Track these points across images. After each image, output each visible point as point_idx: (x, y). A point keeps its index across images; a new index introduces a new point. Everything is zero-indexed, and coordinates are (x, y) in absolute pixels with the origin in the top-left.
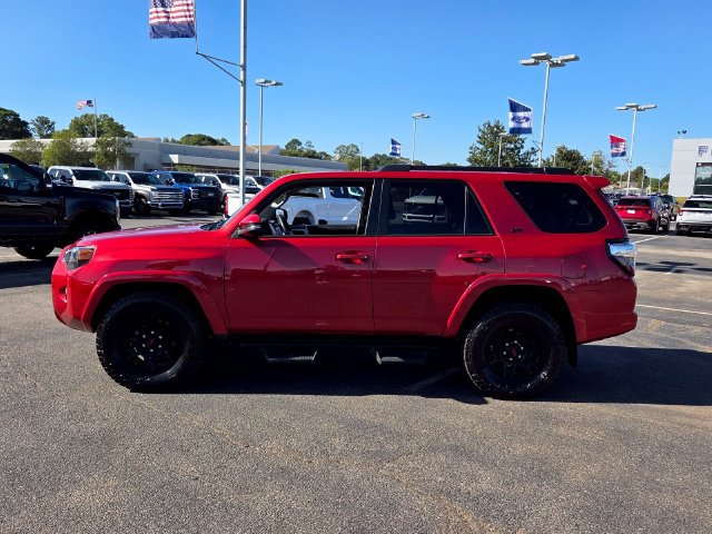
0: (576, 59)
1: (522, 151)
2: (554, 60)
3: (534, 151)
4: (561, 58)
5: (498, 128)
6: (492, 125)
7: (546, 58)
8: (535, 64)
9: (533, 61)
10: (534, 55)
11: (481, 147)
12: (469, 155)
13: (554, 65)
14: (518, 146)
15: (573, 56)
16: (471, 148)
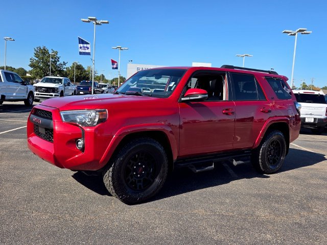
0: (108, 23)
1: (58, 63)
2: (97, 22)
3: (65, 64)
4: (102, 21)
5: (45, 50)
6: (42, 49)
7: (95, 20)
8: (89, 22)
9: (87, 20)
10: (89, 17)
11: (37, 59)
12: (30, 63)
13: (97, 24)
14: (56, 60)
15: (107, 21)
16: (31, 59)
